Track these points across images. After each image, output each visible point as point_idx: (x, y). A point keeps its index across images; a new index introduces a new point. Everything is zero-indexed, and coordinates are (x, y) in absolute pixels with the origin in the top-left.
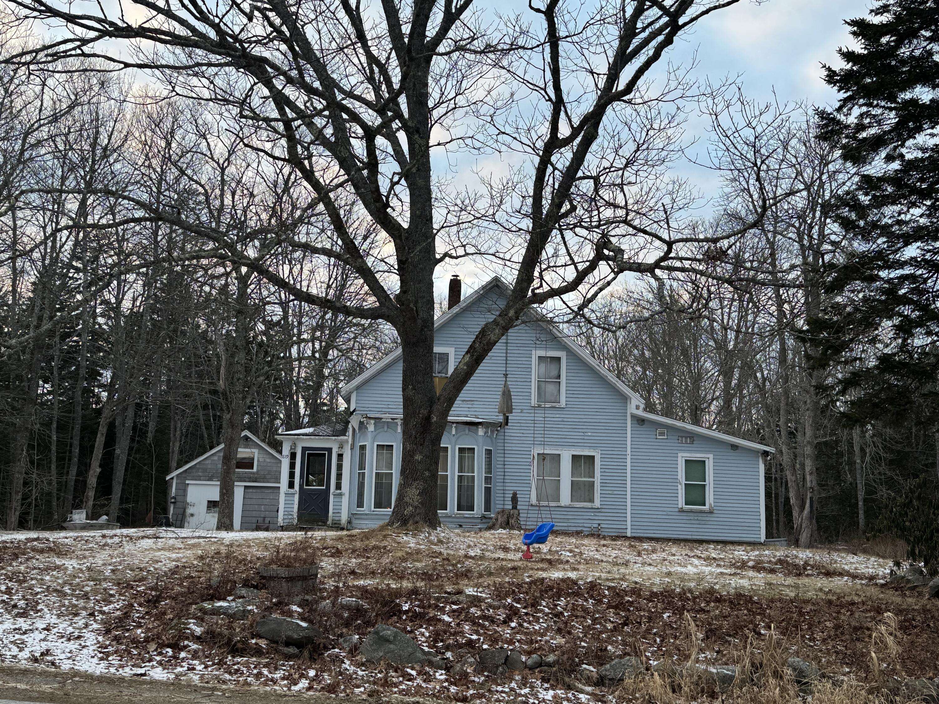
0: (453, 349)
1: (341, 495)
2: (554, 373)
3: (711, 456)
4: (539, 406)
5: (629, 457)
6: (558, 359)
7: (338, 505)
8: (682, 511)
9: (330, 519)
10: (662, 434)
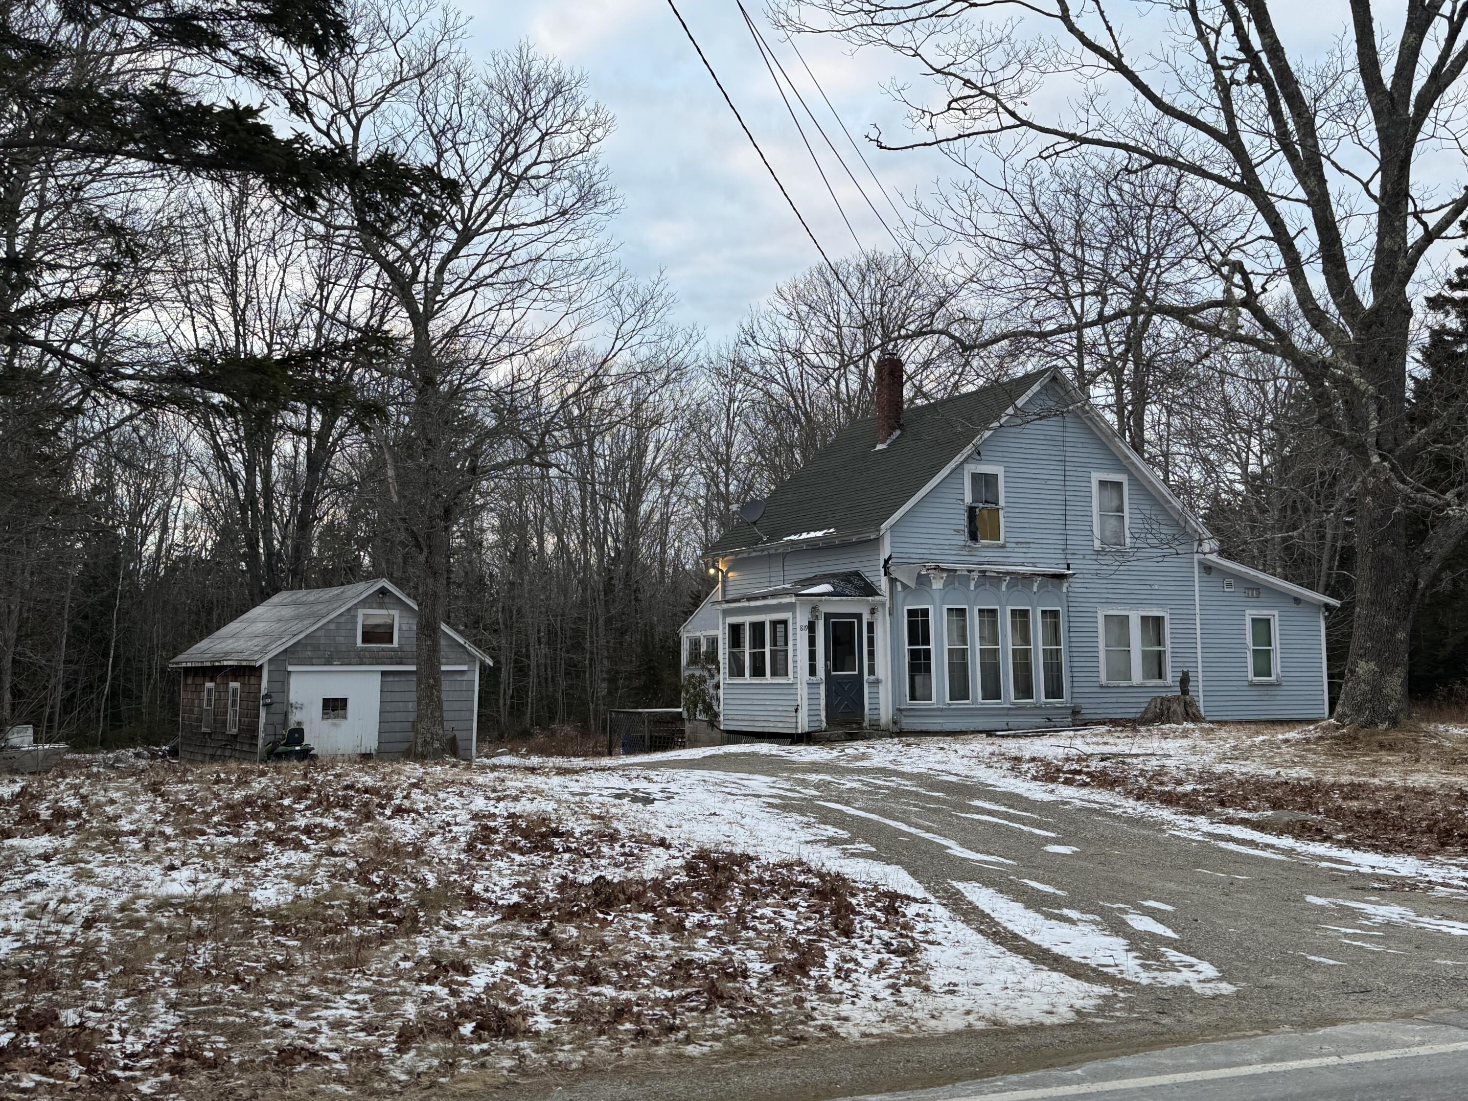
0: (1002, 469)
1: (877, 682)
2: (1115, 503)
3: (1276, 613)
4: (1103, 550)
5: (1198, 617)
6: (1119, 485)
7: (875, 696)
8: (1252, 685)
9: (867, 718)
10: (1229, 585)
